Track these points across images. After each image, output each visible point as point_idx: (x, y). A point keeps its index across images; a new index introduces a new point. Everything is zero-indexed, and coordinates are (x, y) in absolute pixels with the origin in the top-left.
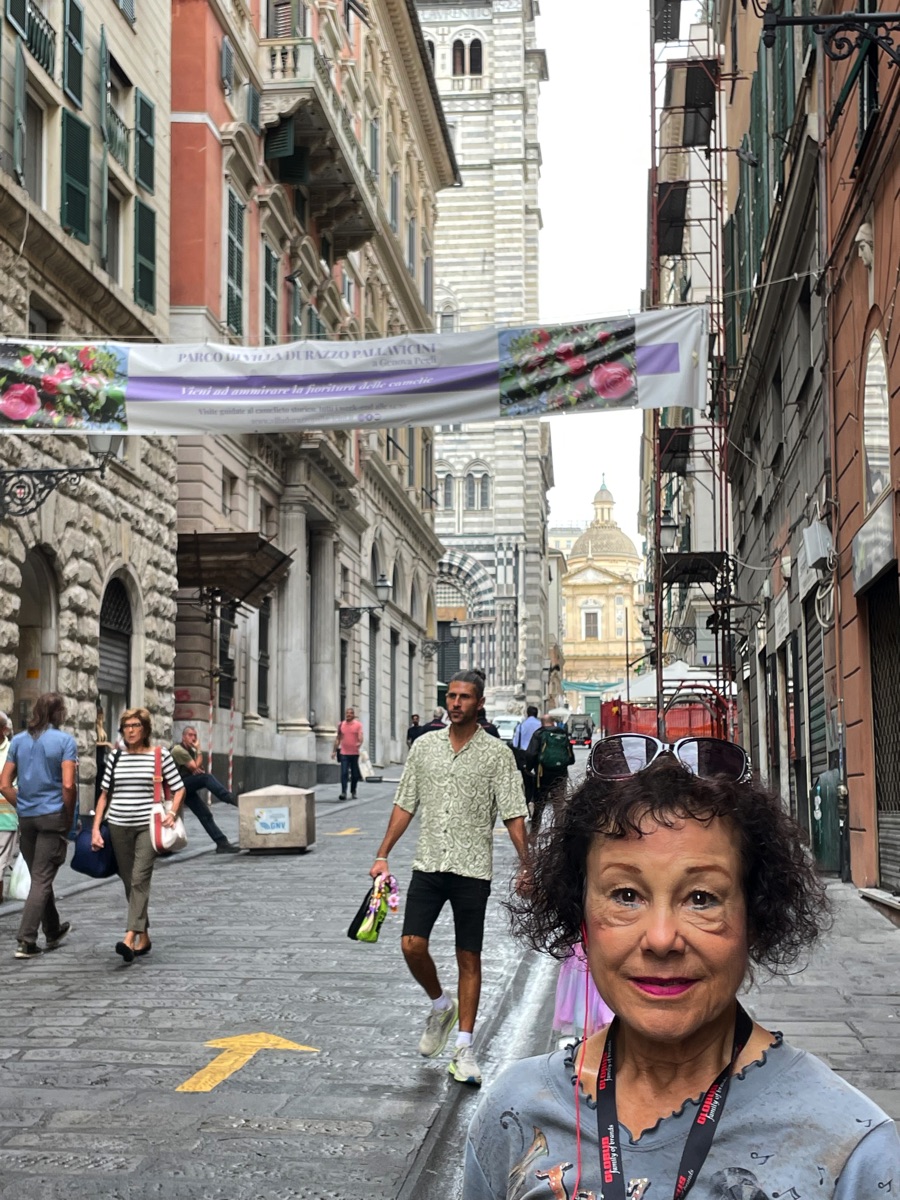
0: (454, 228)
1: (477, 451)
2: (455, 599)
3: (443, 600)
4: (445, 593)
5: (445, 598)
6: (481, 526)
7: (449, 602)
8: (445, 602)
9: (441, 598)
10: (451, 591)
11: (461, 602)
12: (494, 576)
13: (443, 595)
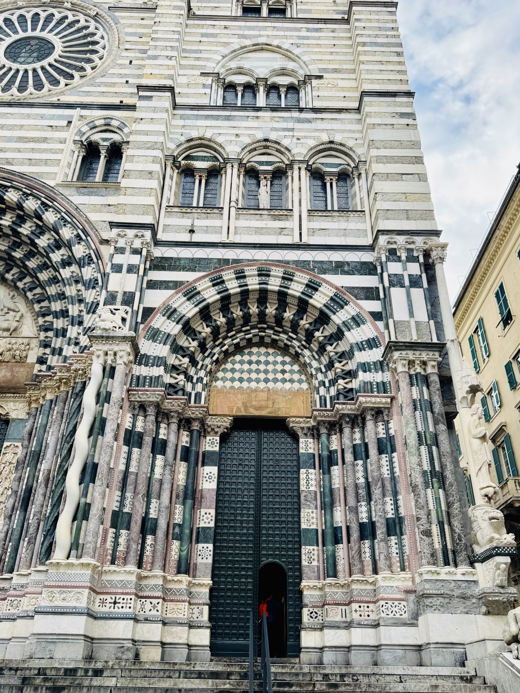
1: (331, 132)
2: (287, 376)
3: (262, 376)
4: (267, 363)
5: (266, 372)
6: (345, 235)
7: (275, 380)
8: (266, 381)
9: (258, 371)
10: (279, 359)
11: (300, 381)
12: (377, 316)
13: (262, 367)
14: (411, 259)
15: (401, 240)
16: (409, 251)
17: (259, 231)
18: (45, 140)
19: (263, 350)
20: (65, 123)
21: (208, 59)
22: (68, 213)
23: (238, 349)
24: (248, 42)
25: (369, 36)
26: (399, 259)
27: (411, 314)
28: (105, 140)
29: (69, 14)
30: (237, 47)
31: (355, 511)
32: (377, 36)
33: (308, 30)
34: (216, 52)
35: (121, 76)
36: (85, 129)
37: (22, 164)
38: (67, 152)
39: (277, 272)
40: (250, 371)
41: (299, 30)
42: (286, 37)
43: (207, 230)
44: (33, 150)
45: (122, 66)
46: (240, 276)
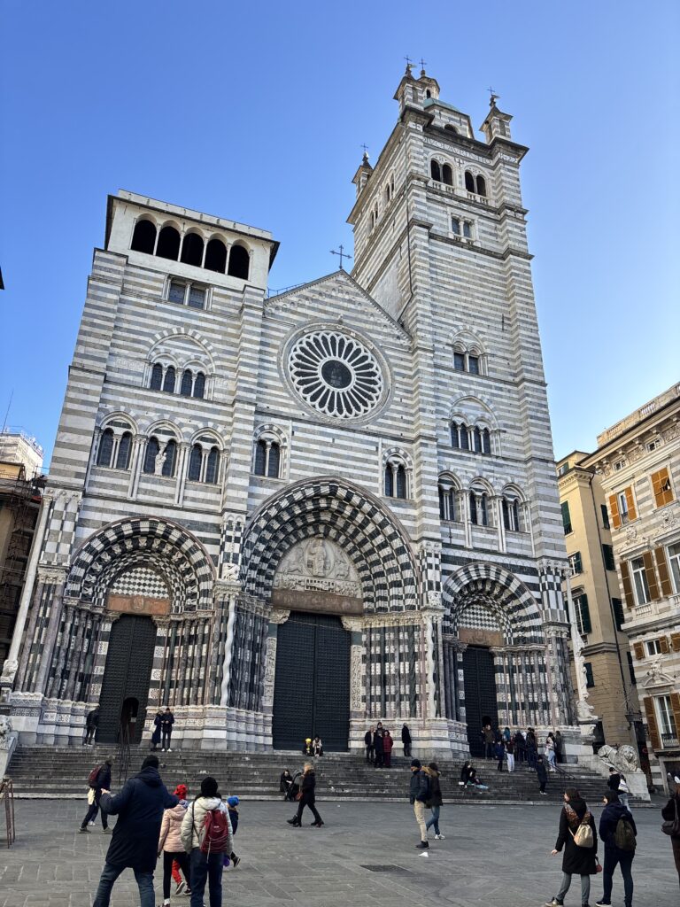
0: (477, 291)
1: (513, 476)
2: (491, 623)
3: (479, 622)
4: (481, 615)
5: (481, 620)
6: (521, 548)
7: (486, 625)
8: (482, 625)
9: (477, 619)
10: (486, 613)
11: (496, 626)
12: (540, 601)
13: (479, 617)
14: (557, 574)
15: (552, 561)
16: (556, 569)
17: (482, 540)
18: (366, 461)
19: (479, 607)
20: (374, 448)
21: (444, 406)
22: (388, 517)
23: (468, 606)
24: (465, 394)
25: (533, 410)
26: (551, 573)
27: (558, 607)
28: (396, 462)
29: (353, 341)
30: (459, 397)
31: (527, 697)
32: (537, 411)
33: (497, 388)
34: (448, 400)
35: (399, 412)
36: (386, 455)
37: (358, 479)
38: (380, 472)
39: (493, 569)
40: (474, 619)
41: (490, 387)
42: (484, 393)
43: (457, 536)
44: (361, 468)
45: (397, 404)
46: (477, 570)
